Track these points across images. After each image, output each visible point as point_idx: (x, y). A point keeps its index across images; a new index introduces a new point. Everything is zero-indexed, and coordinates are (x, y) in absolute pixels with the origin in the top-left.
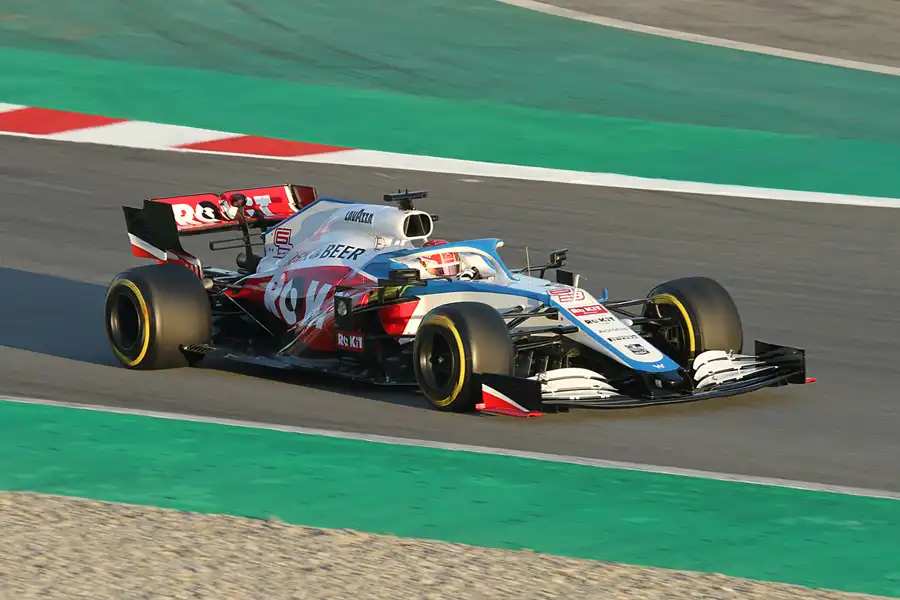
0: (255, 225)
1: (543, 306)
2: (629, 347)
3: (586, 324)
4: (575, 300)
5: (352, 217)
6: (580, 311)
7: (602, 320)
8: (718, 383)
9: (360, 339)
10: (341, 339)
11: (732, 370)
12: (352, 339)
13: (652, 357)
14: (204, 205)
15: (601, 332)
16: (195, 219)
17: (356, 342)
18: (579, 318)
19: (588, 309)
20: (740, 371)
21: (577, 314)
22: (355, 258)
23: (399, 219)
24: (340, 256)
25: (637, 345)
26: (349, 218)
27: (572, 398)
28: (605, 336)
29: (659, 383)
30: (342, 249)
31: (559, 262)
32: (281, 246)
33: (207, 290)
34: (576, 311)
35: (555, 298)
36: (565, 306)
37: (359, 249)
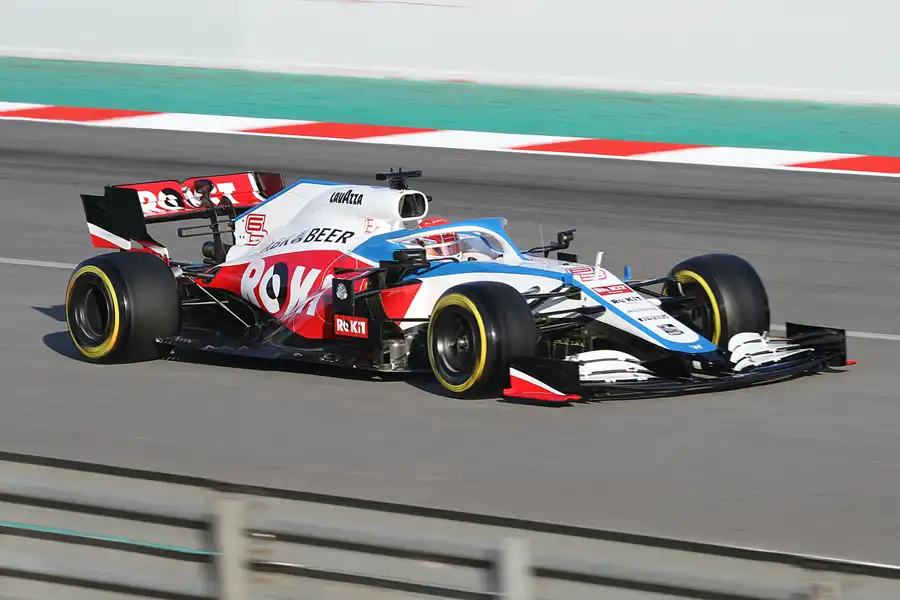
0: (224, 212)
1: (564, 286)
2: (662, 327)
3: (612, 303)
4: (597, 280)
5: (338, 198)
6: (604, 290)
7: (629, 300)
8: (756, 365)
9: (363, 324)
10: (341, 325)
11: (768, 352)
12: (353, 325)
13: (686, 337)
14: (167, 192)
15: (630, 311)
16: (158, 207)
17: (359, 327)
18: (604, 297)
19: (613, 289)
20: (775, 353)
21: (602, 294)
22: (344, 242)
23: (393, 198)
24: (327, 240)
25: (670, 325)
26: (335, 200)
27: (608, 381)
28: (634, 316)
29: (697, 364)
30: (328, 233)
31: (567, 242)
32: (254, 232)
33: (177, 279)
34: (600, 290)
35: (576, 278)
36: (589, 285)
37: (347, 232)
